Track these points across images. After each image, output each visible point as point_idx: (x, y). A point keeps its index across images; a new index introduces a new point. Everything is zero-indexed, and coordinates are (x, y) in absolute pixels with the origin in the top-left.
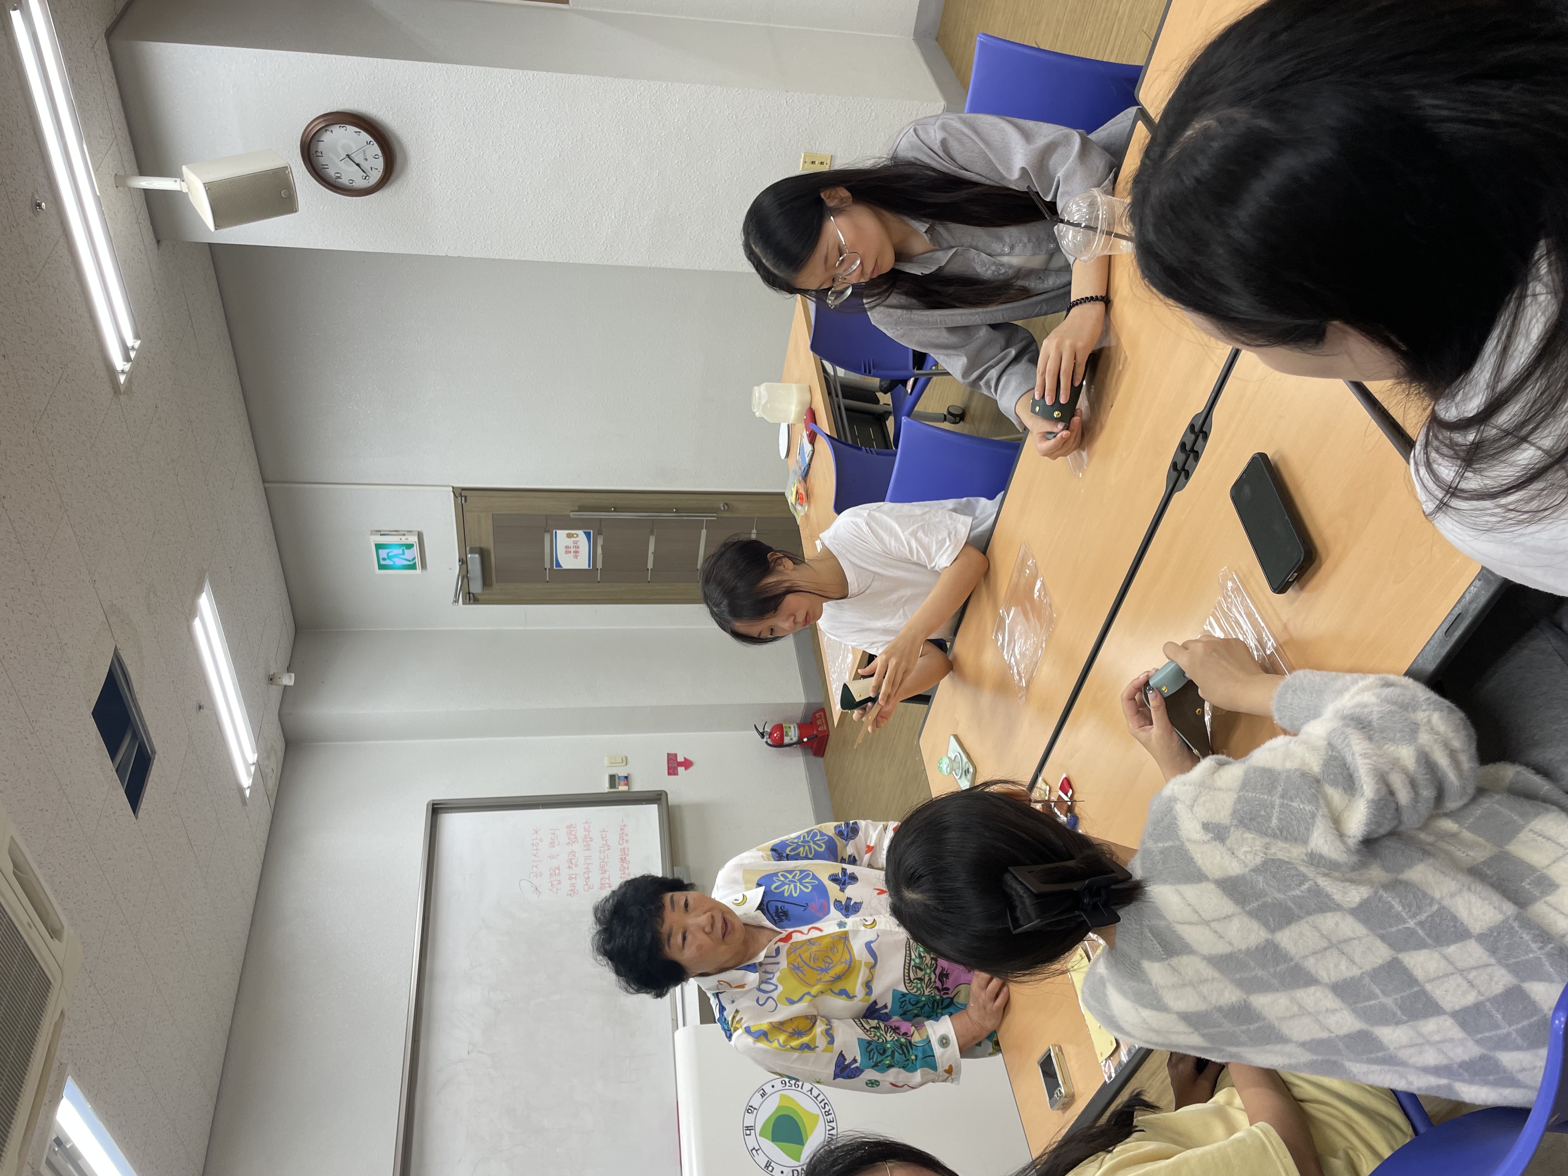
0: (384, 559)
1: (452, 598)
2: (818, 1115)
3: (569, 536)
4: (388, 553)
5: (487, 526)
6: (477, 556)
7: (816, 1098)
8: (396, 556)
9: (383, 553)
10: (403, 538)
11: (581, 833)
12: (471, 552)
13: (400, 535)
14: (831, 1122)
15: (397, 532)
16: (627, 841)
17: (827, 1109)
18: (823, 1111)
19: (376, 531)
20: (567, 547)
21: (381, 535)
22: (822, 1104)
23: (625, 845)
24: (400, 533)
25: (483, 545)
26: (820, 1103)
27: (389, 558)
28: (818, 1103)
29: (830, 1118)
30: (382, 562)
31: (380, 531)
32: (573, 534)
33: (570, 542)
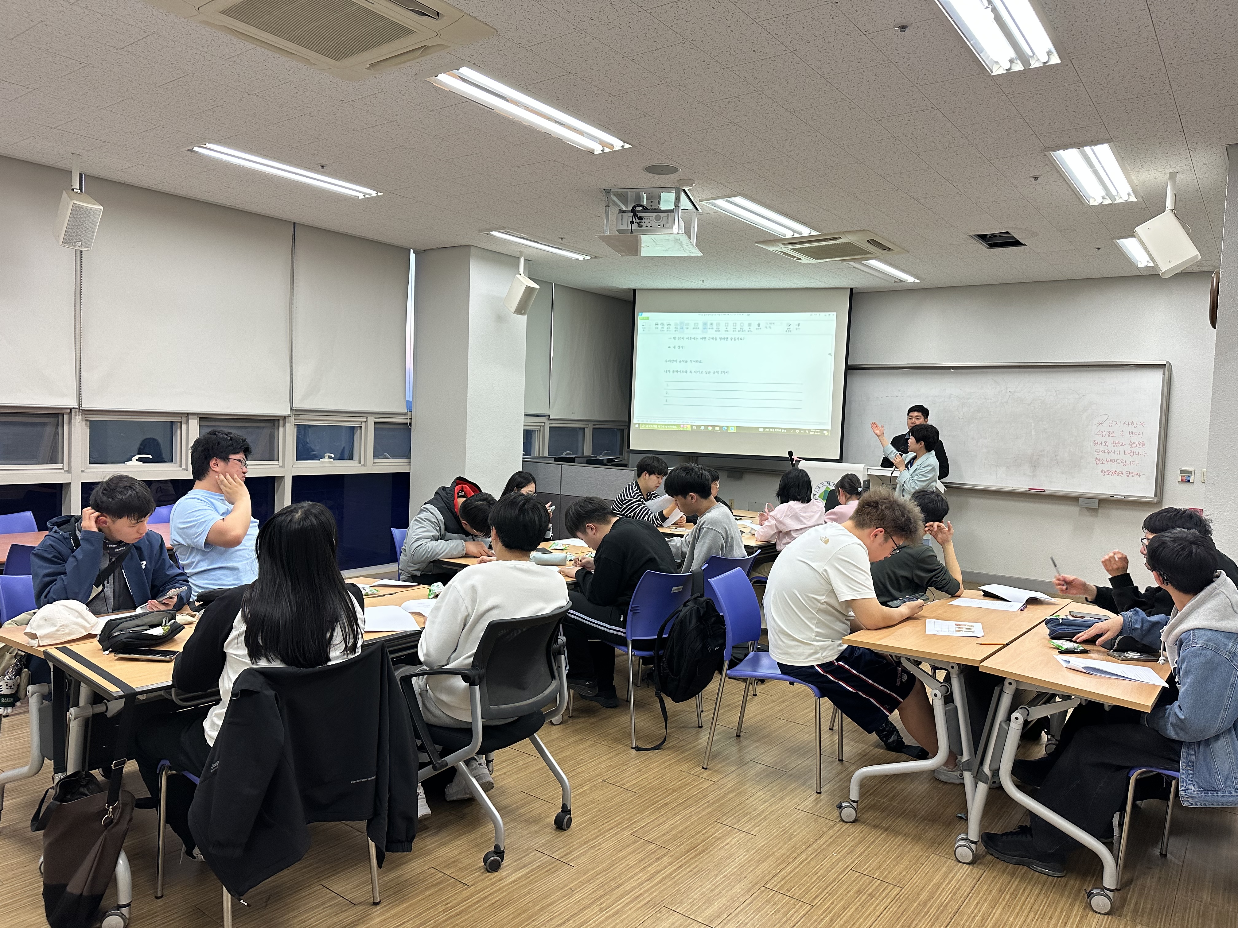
16: (1128, 476)
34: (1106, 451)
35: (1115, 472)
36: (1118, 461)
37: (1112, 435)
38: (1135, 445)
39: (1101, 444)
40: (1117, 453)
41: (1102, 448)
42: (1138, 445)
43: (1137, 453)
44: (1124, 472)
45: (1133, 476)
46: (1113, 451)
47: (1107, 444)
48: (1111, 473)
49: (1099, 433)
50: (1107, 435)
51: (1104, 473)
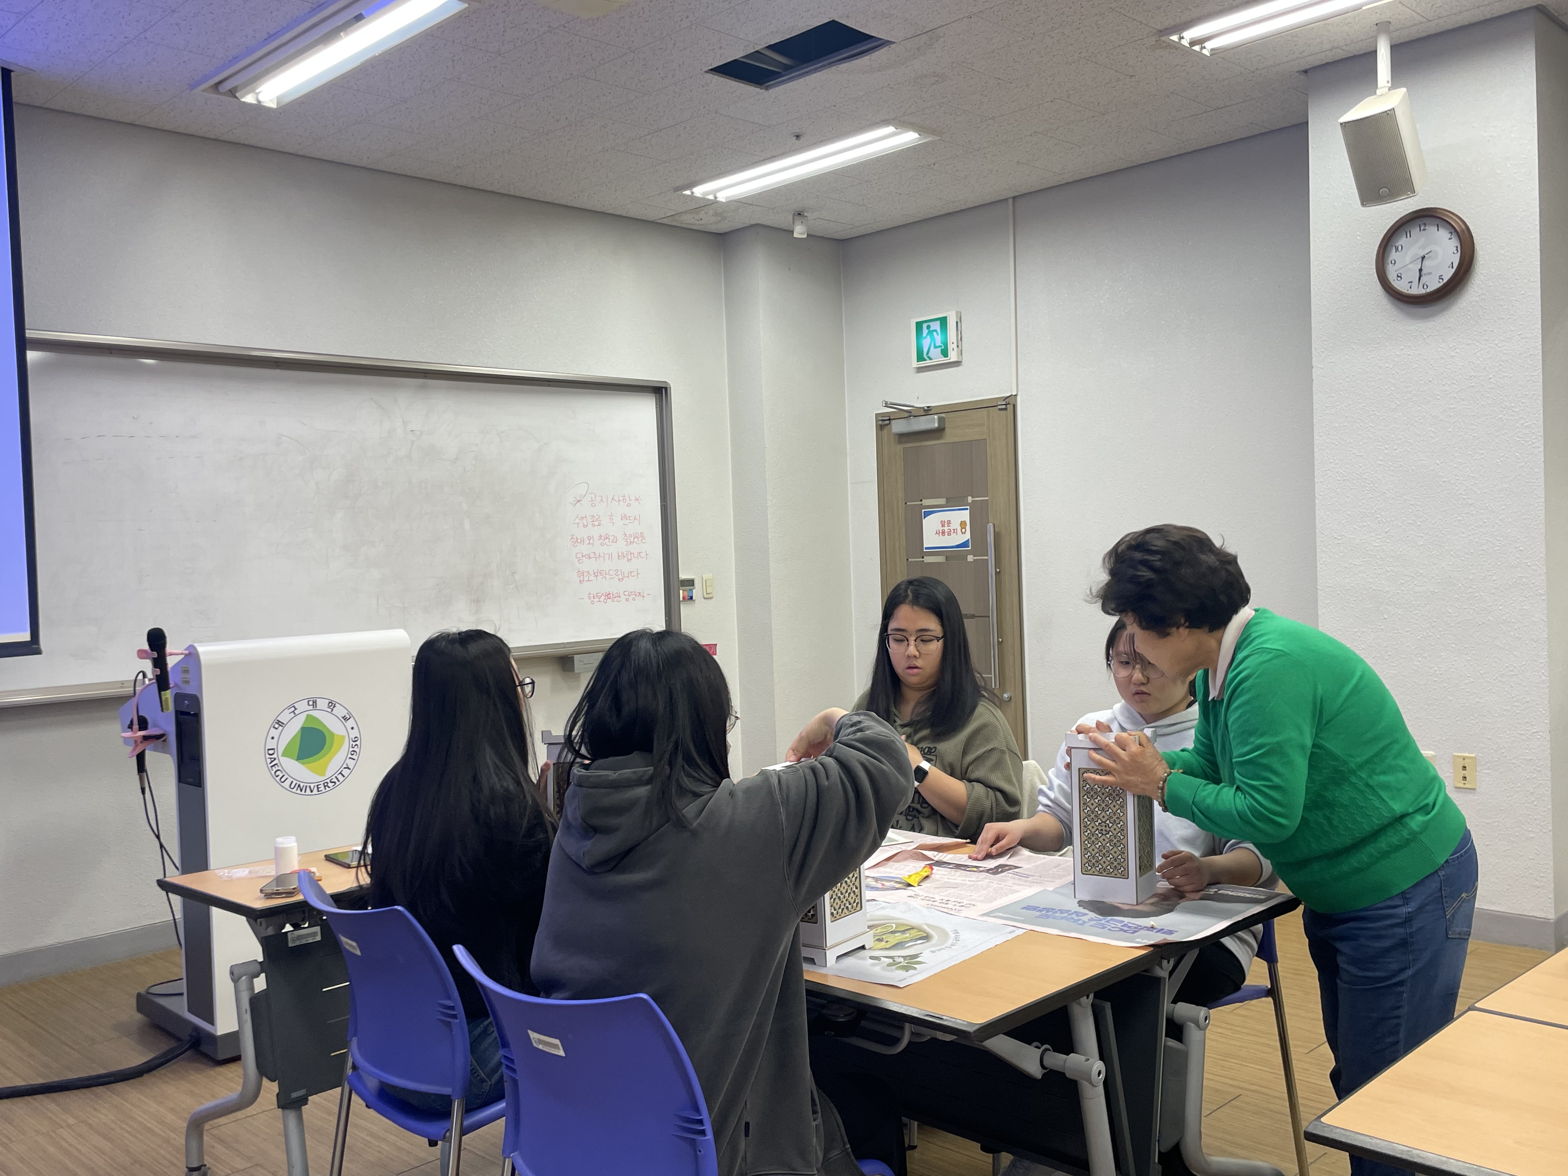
0: (928, 327)
1: (890, 400)
2: (324, 775)
3: (963, 524)
4: (936, 331)
5: (972, 434)
6: (936, 425)
7: (340, 773)
8: (933, 339)
9: (936, 326)
10: (955, 346)
11: (635, 548)
12: (939, 418)
13: (958, 342)
14: (318, 788)
15: (960, 339)
16: (627, 600)
17: (330, 785)
18: (328, 781)
19: (960, 317)
20: (949, 522)
21: (957, 322)
22: (335, 780)
23: (623, 598)
24: (960, 342)
25: (948, 431)
26: (336, 777)
27: (930, 332)
28: (336, 775)
29: (322, 788)
30: (925, 326)
31: (961, 322)
32: (965, 528)
33: (955, 525)
34: (592, 555)
35: (608, 596)
36: (611, 573)
37: (596, 523)
38: (632, 540)
39: (582, 541)
40: (607, 556)
41: (584, 549)
42: (636, 540)
43: (636, 555)
44: (622, 594)
45: (634, 599)
46: (602, 555)
47: (591, 541)
48: (603, 597)
49: (577, 521)
50: (590, 525)
51: (594, 597)
